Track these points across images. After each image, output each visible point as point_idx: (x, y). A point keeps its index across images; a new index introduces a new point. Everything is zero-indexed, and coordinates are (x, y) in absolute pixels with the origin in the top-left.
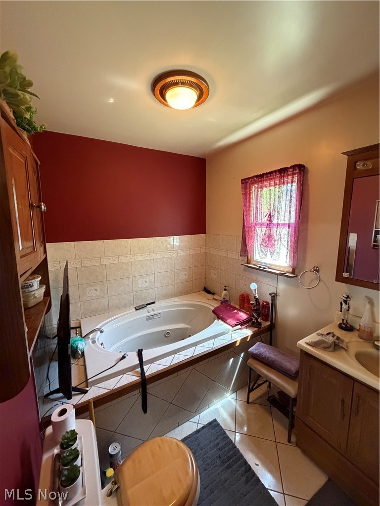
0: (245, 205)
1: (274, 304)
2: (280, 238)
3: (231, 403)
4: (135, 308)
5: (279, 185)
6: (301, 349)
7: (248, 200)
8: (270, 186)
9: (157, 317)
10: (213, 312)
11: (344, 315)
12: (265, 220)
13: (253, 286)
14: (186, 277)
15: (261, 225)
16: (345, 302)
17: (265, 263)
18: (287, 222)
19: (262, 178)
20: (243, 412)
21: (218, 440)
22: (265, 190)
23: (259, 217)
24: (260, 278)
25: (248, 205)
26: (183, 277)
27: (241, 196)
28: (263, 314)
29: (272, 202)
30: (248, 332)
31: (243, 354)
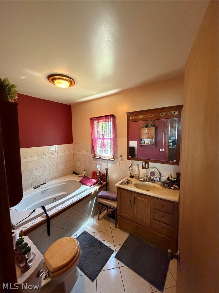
0: (92, 130)
1: (107, 174)
2: (108, 144)
3: (92, 222)
4: (33, 188)
5: (106, 122)
6: (117, 187)
7: (93, 127)
8: (102, 122)
9: (48, 191)
10: (80, 182)
11: (131, 172)
12: (101, 136)
13: (98, 166)
14: (63, 167)
15: (100, 139)
16: (131, 167)
17: (102, 156)
18: (110, 137)
19: (98, 118)
20: (97, 224)
21: (87, 238)
22: (100, 123)
23: (98, 135)
24: (100, 163)
25: (93, 130)
26: (61, 167)
27: (90, 126)
28: (103, 179)
29: (103, 129)
30: (97, 188)
31: (95, 198)
